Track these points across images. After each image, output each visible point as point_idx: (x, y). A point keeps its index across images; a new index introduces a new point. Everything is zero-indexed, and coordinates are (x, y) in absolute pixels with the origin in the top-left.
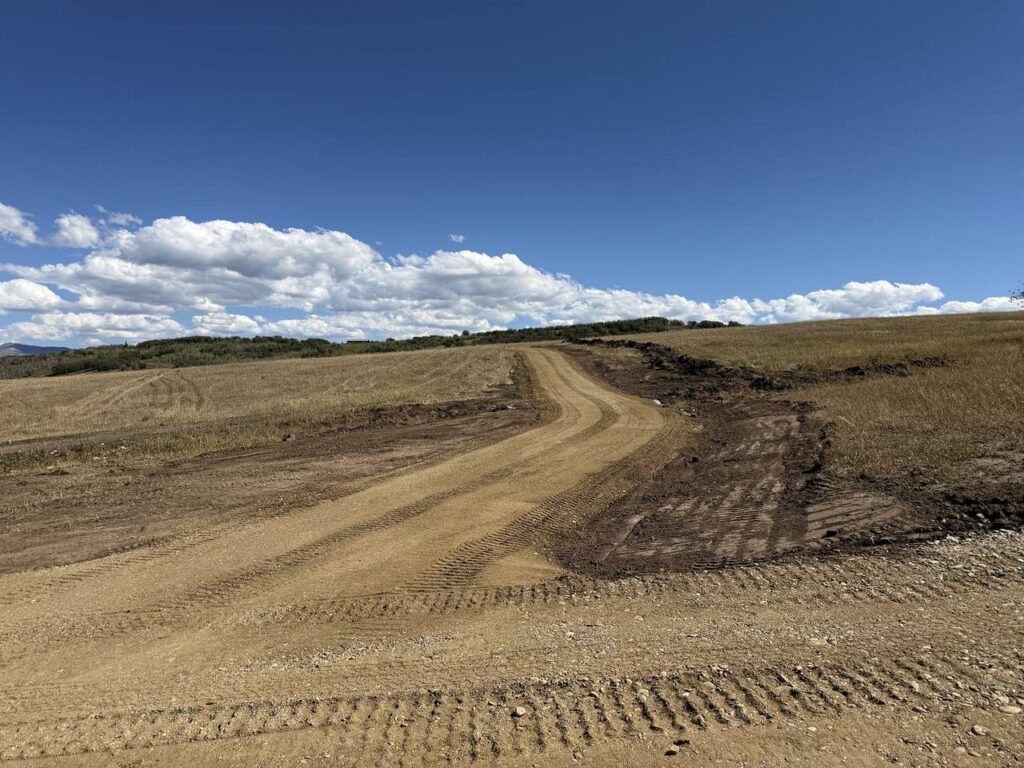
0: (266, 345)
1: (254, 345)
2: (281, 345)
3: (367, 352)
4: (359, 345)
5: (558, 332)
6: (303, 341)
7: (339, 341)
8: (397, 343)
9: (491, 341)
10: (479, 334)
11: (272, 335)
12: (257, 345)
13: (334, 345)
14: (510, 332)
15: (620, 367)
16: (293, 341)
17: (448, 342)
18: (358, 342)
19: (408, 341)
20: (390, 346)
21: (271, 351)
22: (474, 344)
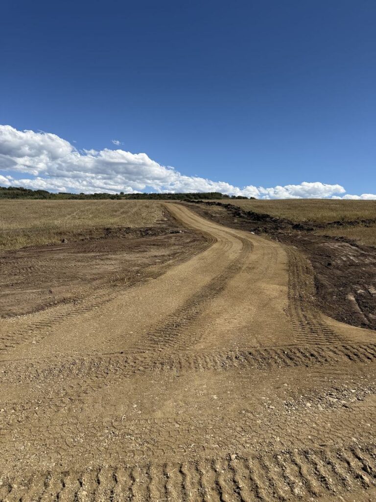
0: (15, 192)
1: (7, 191)
2: (23, 192)
3: (69, 199)
4: (65, 195)
5: (169, 196)
6: (35, 191)
7: (54, 192)
8: (86, 195)
9: (135, 198)
10: (129, 194)
11: (18, 187)
12: (10, 192)
13: (52, 194)
14: (145, 194)
15: (218, 215)
16: (30, 191)
17: (113, 197)
18: (64, 194)
19: (92, 195)
20: (82, 196)
21: (17, 195)
22: (126, 199)
